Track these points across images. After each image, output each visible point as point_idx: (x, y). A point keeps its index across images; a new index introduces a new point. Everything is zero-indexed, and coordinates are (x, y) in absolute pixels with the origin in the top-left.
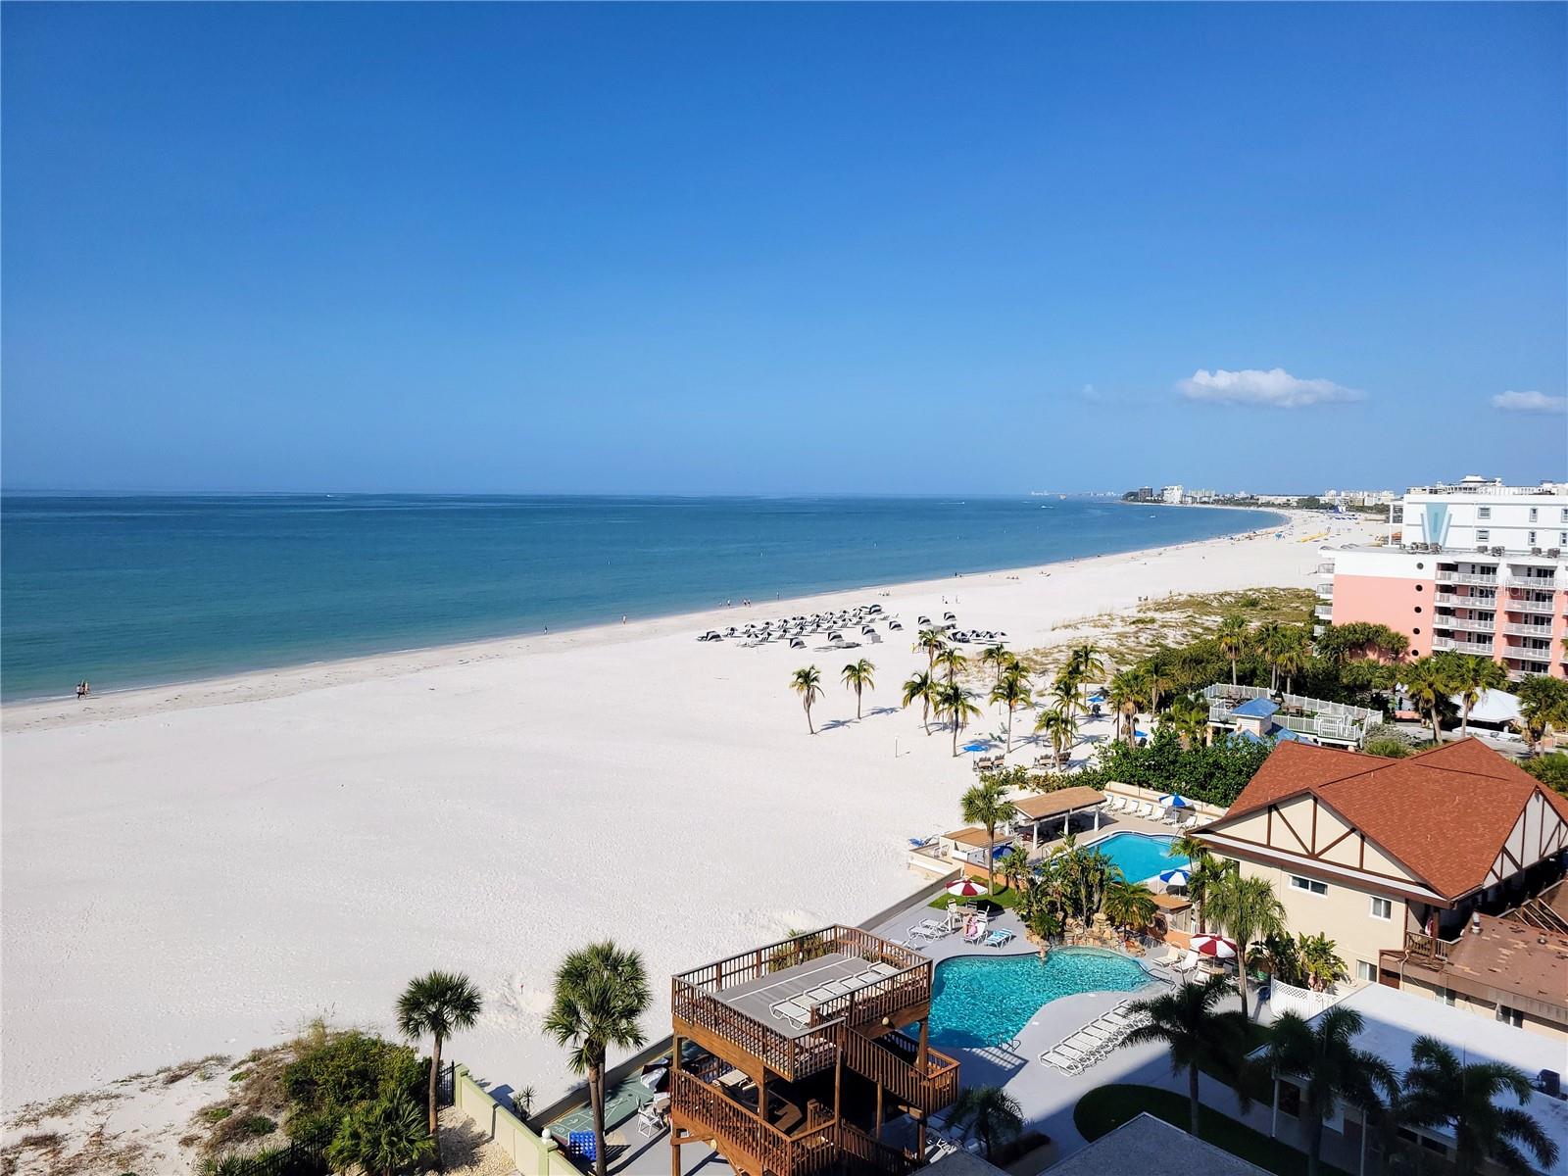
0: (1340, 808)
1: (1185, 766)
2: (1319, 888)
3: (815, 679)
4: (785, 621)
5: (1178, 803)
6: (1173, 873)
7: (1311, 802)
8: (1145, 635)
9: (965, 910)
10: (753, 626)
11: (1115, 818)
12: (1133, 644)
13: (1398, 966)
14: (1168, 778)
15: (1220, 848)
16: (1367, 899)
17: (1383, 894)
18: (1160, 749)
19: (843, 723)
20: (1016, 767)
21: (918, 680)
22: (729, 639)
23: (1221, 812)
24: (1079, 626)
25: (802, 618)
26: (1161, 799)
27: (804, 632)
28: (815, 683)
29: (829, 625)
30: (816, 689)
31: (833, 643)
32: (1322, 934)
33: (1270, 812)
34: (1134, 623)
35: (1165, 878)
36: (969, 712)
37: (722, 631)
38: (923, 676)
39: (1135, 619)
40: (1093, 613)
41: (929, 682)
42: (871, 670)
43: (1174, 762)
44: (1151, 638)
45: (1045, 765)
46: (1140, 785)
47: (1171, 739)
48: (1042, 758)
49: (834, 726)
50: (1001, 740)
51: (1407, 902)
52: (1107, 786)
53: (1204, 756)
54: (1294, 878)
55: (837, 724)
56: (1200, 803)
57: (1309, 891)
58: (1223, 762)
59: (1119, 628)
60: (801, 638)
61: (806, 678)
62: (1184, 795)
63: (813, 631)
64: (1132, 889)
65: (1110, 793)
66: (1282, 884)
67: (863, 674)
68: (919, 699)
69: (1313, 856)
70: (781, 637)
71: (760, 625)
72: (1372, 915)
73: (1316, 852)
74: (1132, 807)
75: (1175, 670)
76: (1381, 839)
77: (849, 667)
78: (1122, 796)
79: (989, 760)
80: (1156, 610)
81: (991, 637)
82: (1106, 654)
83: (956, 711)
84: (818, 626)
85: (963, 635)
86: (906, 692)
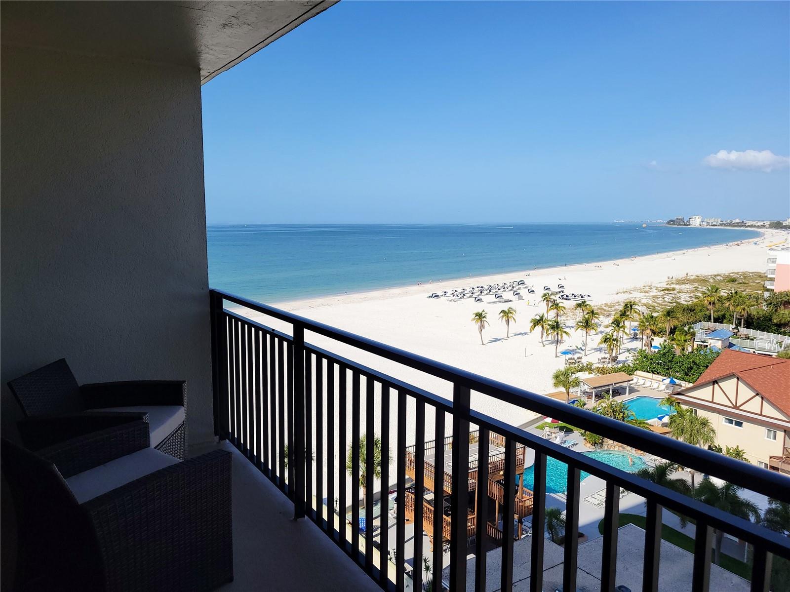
0: (751, 383)
1: (677, 363)
2: (739, 424)
3: (485, 317)
4: (473, 288)
5: (672, 382)
6: (665, 416)
7: (735, 380)
8: (668, 297)
9: (553, 430)
10: (456, 291)
11: (638, 389)
12: (661, 302)
13: (779, 464)
14: (668, 369)
15: (686, 403)
16: (763, 430)
17: (772, 427)
18: (664, 354)
19: (499, 340)
20: (587, 363)
21: (538, 318)
22: (443, 297)
23: (688, 385)
24: (632, 292)
25: (482, 287)
26: (663, 380)
27: (483, 294)
28: (484, 319)
29: (496, 290)
30: (485, 322)
31: (497, 300)
32: (738, 446)
33: (714, 384)
34: (663, 290)
35: (660, 419)
36: (564, 335)
37: (440, 293)
38: (541, 316)
39: (664, 288)
40: (640, 285)
41: (544, 319)
42: (514, 313)
43: (671, 361)
44: (672, 298)
45: (604, 362)
46: (653, 373)
47: (670, 349)
48: (602, 359)
49: (494, 341)
50: (582, 349)
51: (785, 431)
52: (635, 373)
53: (688, 358)
54: (726, 419)
55: (496, 340)
56: (685, 382)
57: (733, 426)
58: (698, 362)
59: (654, 293)
60: (481, 297)
61: (480, 316)
62: (676, 378)
63: (487, 294)
64: (639, 422)
65: (637, 377)
66: (717, 421)
67: (510, 315)
68: (539, 328)
69: (736, 407)
70: (470, 297)
71: (460, 290)
72: (766, 438)
73: (738, 406)
74: (648, 384)
75: (679, 315)
76: (772, 399)
77: (503, 311)
78: (644, 378)
79: (574, 359)
80: (677, 284)
81: (582, 297)
82: (645, 306)
83: (557, 334)
84: (490, 291)
85: (567, 296)
86: (532, 324)
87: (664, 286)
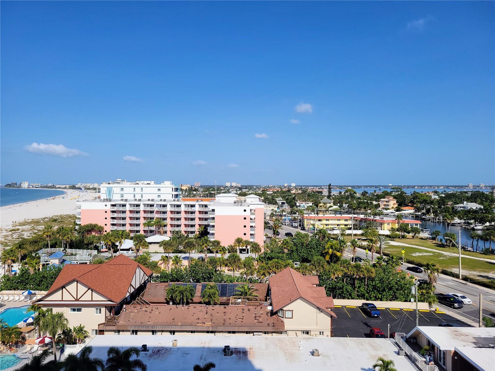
0: (85, 283)
1: (32, 279)
2: (79, 310)
5: (30, 294)
6: (28, 318)
7: (76, 282)
8: (15, 235)
11: (4, 304)
12: (11, 239)
13: (104, 328)
14: (25, 285)
15: (45, 305)
16: (94, 309)
17: (98, 306)
18: (22, 275)
26: (23, 293)
32: (81, 325)
33: (62, 289)
34: (11, 231)
35: (25, 321)
39: (11, 230)
43: (27, 279)
44: (18, 236)
46: (15, 290)
47: (26, 271)
51: (106, 307)
53: (39, 275)
54: (71, 309)
56: (38, 291)
57: (76, 312)
58: (46, 275)
59: (5, 233)
62: (32, 290)
64: (12, 329)
65: (2, 295)
66: (67, 312)
69: (77, 300)
72: (96, 314)
74: (11, 298)
75: (28, 246)
76: (97, 290)
78: (7, 295)
80: (19, 226)
87: (11, 228)
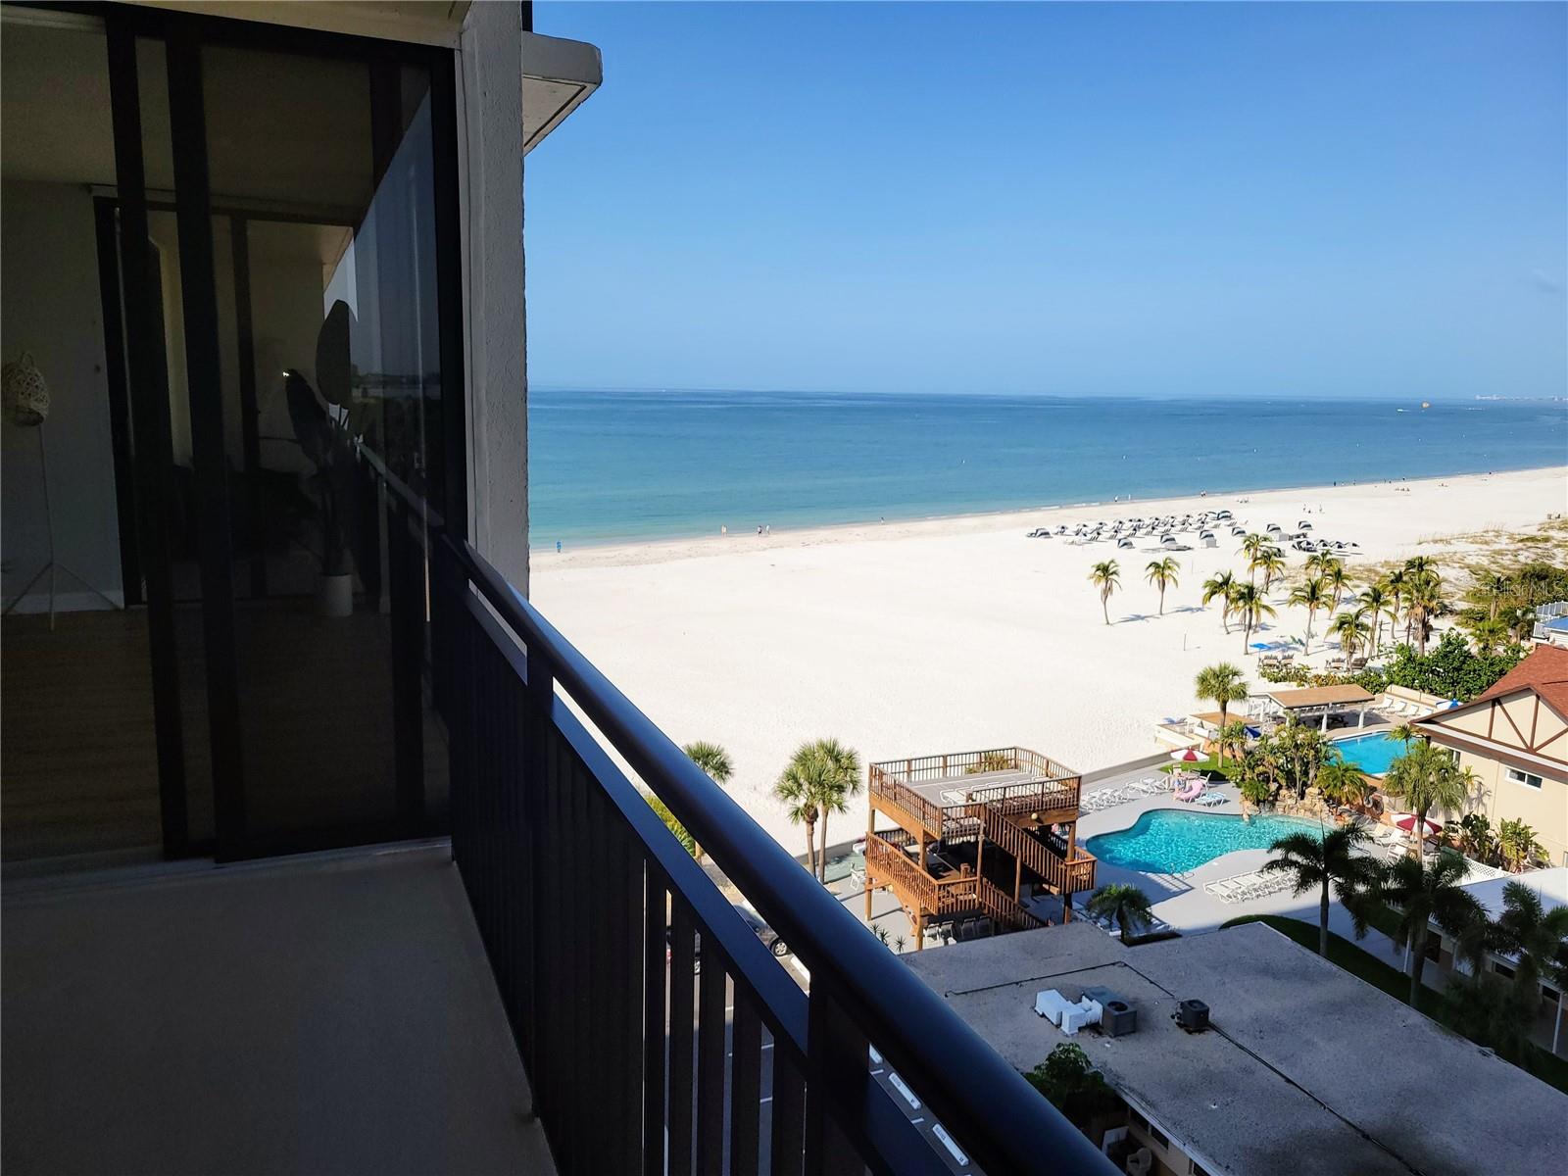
0: (1559, 704)
1: (1470, 673)
2: (1536, 782)
3: (1114, 573)
4: (1120, 523)
7: (1533, 698)
8: (1526, 554)
9: (1187, 774)
10: (1085, 526)
11: (1388, 720)
12: (1508, 562)
14: (1451, 685)
15: (1442, 739)
18: (1446, 656)
19: (1143, 618)
20: (1299, 667)
21: (1220, 579)
22: (1059, 537)
23: (1446, 705)
24: (1452, 541)
25: (1139, 521)
26: (1437, 704)
27: (1138, 534)
28: (1114, 577)
29: (1166, 528)
30: (1114, 582)
31: (1163, 546)
32: (1519, 820)
33: (1493, 706)
34: (1522, 541)
36: (1263, 612)
37: (1052, 529)
38: (1226, 576)
39: (1525, 537)
40: (1476, 529)
41: (1230, 582)
42: (1176, 567)
43: (1457, 669)
44: (1534, 557)
45: (1338, 668)
46: (1422, 690)
47: (1459, 645)
48: (1334, 661)
49: (1132, 620)
50: (1302, 644)
52: (1389, 688)
54: (1513, 771)
55: (1138, 618)
57: (1524, 784)
59: (1503, 544)
60: (1130, 539)
61: (1105, 571)
63: (1147, 534)
64: (1345, 768)
65: (1390, 696)
66: (1499, 775)
67: (1167, 572)
68: (1219, 600)
69: (1531, 750)
70: (1112, 537)
71: (1093, 525)
73: (1535, 746)
77: (1156, 565)
78: (1403, 700)
79: (1276, 658)
80: (1560, 529)
81: (1340, 547)
82: (1466, 570)
83: (1251, 610)
84: (1153, 528)
85: (1308, 543)
86: (1207, 590)
87: (1533, 531)
